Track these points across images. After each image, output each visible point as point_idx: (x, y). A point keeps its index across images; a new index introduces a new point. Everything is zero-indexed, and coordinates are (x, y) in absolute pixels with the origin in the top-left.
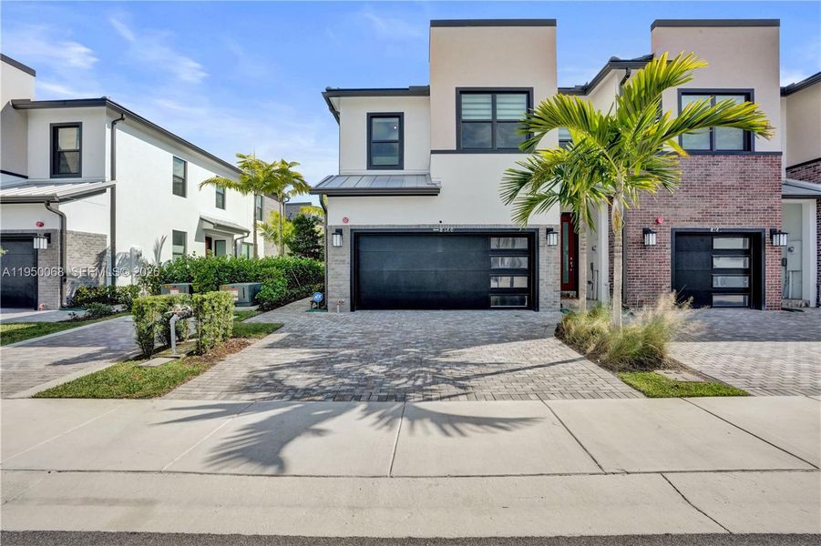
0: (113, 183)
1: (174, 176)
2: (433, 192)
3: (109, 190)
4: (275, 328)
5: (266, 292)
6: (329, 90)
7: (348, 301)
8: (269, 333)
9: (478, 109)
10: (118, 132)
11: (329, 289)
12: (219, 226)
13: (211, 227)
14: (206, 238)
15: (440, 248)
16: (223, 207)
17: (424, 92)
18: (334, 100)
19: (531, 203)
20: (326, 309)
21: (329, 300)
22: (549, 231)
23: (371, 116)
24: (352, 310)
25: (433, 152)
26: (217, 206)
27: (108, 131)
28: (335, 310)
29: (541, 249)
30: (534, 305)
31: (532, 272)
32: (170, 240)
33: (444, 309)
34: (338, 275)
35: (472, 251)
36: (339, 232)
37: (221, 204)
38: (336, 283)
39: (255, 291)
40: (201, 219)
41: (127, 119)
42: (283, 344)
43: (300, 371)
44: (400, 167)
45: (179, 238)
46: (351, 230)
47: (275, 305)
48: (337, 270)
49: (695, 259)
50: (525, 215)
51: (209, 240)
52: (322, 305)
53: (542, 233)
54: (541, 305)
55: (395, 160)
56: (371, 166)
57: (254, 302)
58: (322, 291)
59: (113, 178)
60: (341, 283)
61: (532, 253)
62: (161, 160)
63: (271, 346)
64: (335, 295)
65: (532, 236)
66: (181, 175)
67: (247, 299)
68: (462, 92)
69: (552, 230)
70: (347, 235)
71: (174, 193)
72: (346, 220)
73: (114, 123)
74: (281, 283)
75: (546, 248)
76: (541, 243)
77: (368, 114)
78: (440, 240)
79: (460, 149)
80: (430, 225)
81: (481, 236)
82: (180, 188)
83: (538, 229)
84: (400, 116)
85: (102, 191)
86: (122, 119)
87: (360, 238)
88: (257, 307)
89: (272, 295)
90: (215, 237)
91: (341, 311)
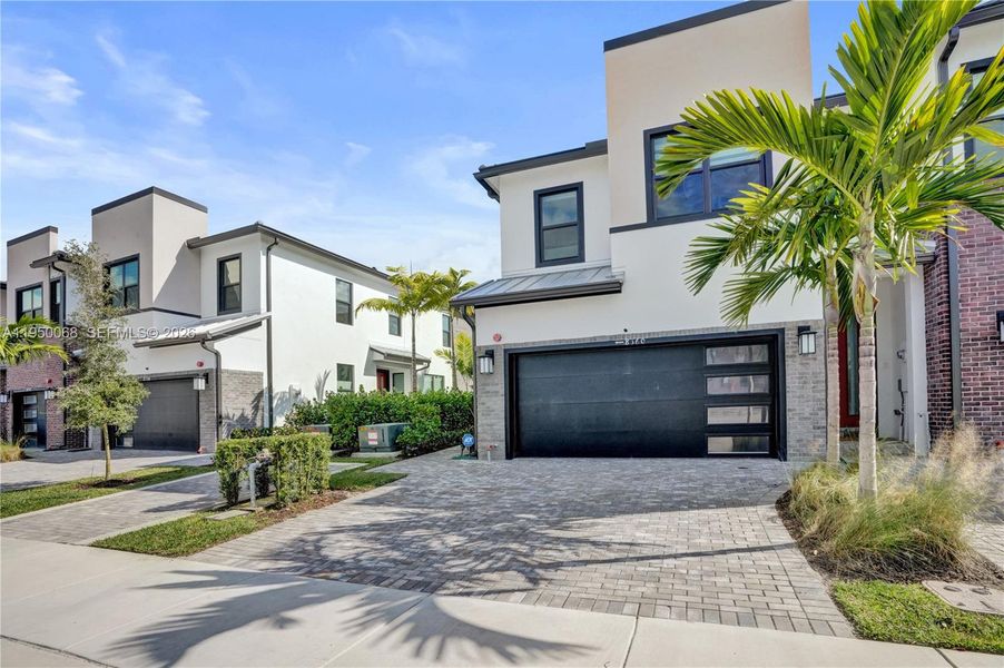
0: (269, 314)
1: (337, 301)
2: (614, 288)
3: (264, 322)
4: (391, 479)
5: (408, 432)
6: (482, 169)
7: (502, 446)
8: (378, 485)
10: (273, 257)
11: (479, 429)
12: (389, 356)
13: (381, 358)
14: (379, 371)
15: (628, 368)
16: (399, 334)
17: (599, 148)
18: (491, 181)
20: (476, 456)
21: (479, 444)
22: (803, 330)
23: (540, 195)
24: (509, 456)
25: (613, 230)
26: (391, 333)
27: (263, 259)
28: (485, 457)
29: (789, 362)
30: (779, 451)
31: (774, 400)
32: (334, 374)
33: (635, 457)
34: (489, 412)
35: (675, 368)
36: (490, 354)
37: (396, 329)
38: (489, 422)
39: (398, 431)
40: (371, 349)
41: (281, 243)
42: (379, 500)
43: (358, 537)
44: (580, 258)
45: (345, 372)
46: (505, 351)
47: (424, 450)
48: (488, 405)
50: (744, 309)
51: (383, 375)
52: (473, 452)
53: (790, 336)
54: (790, 451)
55: (573, 251)
56: (541, 261)
57: (395, 446)
58: (472, 433)
59: (269, 309)
60: (493, 421)
61: (774, 368)
62: (322, 285)
63: (364, 502)
64: (485, 436)
65: (772, 340)
66: (347, 300)
67: (387, 443)
68: (652, 136)
69: (808, 328)
70: (500, 358)
71: (338, 321)
72: (498, 338)
73: (269, 249)
74: (432, 425)
75: (798, 359)
76: (788, 352)
77: (535, 192)
78: (629, 356)
79: (652, 221)
80: (611, 337)
82: (345, 315)
83: (783, 329)
84: (577, 188)
85: (258, 324)
86: (276, 243)
87: (516, 359)
88: (399, 453)
89: (416, 438)
90: (393, 370)
91: (493, 459)
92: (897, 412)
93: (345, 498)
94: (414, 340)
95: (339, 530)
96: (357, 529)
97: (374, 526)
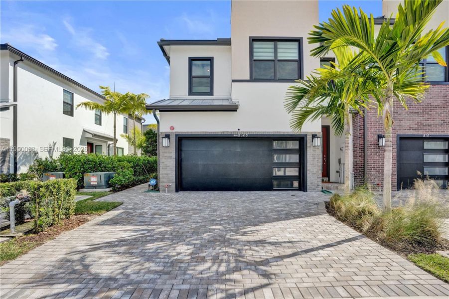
0: (15, 103)
1: (64, 102)
2: (233, 109)
3: (12, 108)
4: (114, 206)
5: (117, 178)
6: (162, 41)
7: (174, 185)
8: (108, 210)
9: (264, 52)
10: (19, 69)
11: (161, 176)
12: (95, 135)
13: (90, 136)
14: (88, 143)
15: (238, 148)
16: (100, 124)
17: (227, 42)
18: (166, 47)
19: (304, 115)
20: (158, 190)
21: (161, 184)
22: (314, 136)
23: (192, 60)
24: (177, 191)
25: (233, 81)
26: (96, 123)
27: (11, 68)
28: (164, 191)
29: (308, 149)
30: (303, 187)
31: (302, 165)
32: (60, 144)
33: (241, 190)
34: (166, 167)
35: (260, 150)
36: (167, 136)
37: (98, 120)
38: (166, 172)
39: (109, 178)
40: (84, 131)
41: (25, 61)
42: (114, 222)
44: (211, 93)
45: (68, 142)
46: (176, 135)
47: (124, 187)
48: (166, 163)
49: (411, 156)
50: (300, 124)
51: (90, 145)
52: (156, 188)
53: (309, 138)
54: (308, 188)
55: (208, 90)
56: (191, 93)
57: (108, 185)
58: (156, 178)
59: (15, 100)
60: (169, 172)
61: (302, 152)
62: (56, 92)
63: (103, 223)
64: (164, 180)
65: (301, 140)
66: (70, 102)
67: (103, 183)
68: (254, 40)
69: (316, 135)
70: (173, 139)
71: (63, 113)
72: (172, 128)
73: (15, 63)
74: (129, 173)
75: (312, 148)
76: (308, 145)
77: (189, 58)
78: (238, 142)
79: (253, 80)
80: (231, 132)
81: (267, 140)
82: (69, 110)
83: (306, 135)
84: (210, 59)
86: (22, 60)
87: (182, 140)
88: (111, 189)
89: (121, 180)
90: (95, 143)
91: (168, 192)
92: (337, 172)
93: (87, 221)
94: (115, 127)
95: (96, 248)
96: (110, 245)
97: (122, 242)
